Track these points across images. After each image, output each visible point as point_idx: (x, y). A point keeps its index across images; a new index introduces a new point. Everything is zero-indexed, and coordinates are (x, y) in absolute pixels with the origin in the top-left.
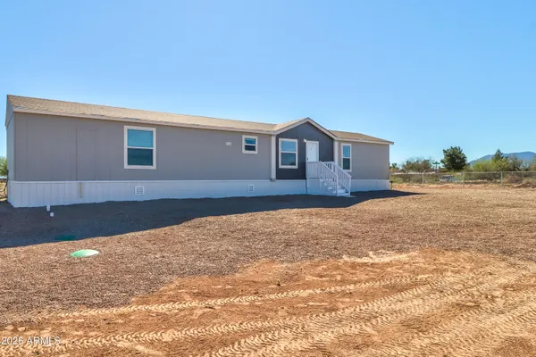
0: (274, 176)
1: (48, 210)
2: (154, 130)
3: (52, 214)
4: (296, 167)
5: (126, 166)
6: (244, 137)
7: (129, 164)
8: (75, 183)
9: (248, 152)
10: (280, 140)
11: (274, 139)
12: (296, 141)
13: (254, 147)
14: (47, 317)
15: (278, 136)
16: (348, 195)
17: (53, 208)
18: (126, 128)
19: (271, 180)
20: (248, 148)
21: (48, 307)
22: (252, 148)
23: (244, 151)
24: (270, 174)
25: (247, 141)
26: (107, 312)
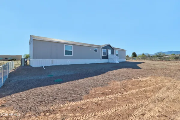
1: (43, 67)
2: (72, 46)
3: (45, 69)
4: (106, 56)
5: (65, 55)
6: (94, 48)
8: (50, 60)
10: (103, 49)
11: (101, 49)
12: (106, 49)
14: (56, 107)
15: (102, 48)
16: (119, 62)
17: (45, 67)
18: (65, 45)
19: (100, 59)
20: (95, 51)
21: (54, 102)
22: (96, 51)
23: (94, 52)
24: (100, 57)
25: (95, 49)
26: (77, 103)
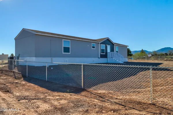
0: (100, 57)
2: (70, 41)
3: (52, 68)
7: (64, 52)
9: (93, 49)
10: (101, 45)
12: (105, 45)
13: (94, 47)
16: (123, 63)
18: (63, 40)
19: (99, 58)
25: (93, 45)
